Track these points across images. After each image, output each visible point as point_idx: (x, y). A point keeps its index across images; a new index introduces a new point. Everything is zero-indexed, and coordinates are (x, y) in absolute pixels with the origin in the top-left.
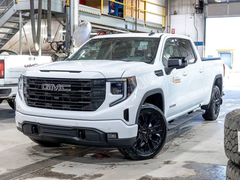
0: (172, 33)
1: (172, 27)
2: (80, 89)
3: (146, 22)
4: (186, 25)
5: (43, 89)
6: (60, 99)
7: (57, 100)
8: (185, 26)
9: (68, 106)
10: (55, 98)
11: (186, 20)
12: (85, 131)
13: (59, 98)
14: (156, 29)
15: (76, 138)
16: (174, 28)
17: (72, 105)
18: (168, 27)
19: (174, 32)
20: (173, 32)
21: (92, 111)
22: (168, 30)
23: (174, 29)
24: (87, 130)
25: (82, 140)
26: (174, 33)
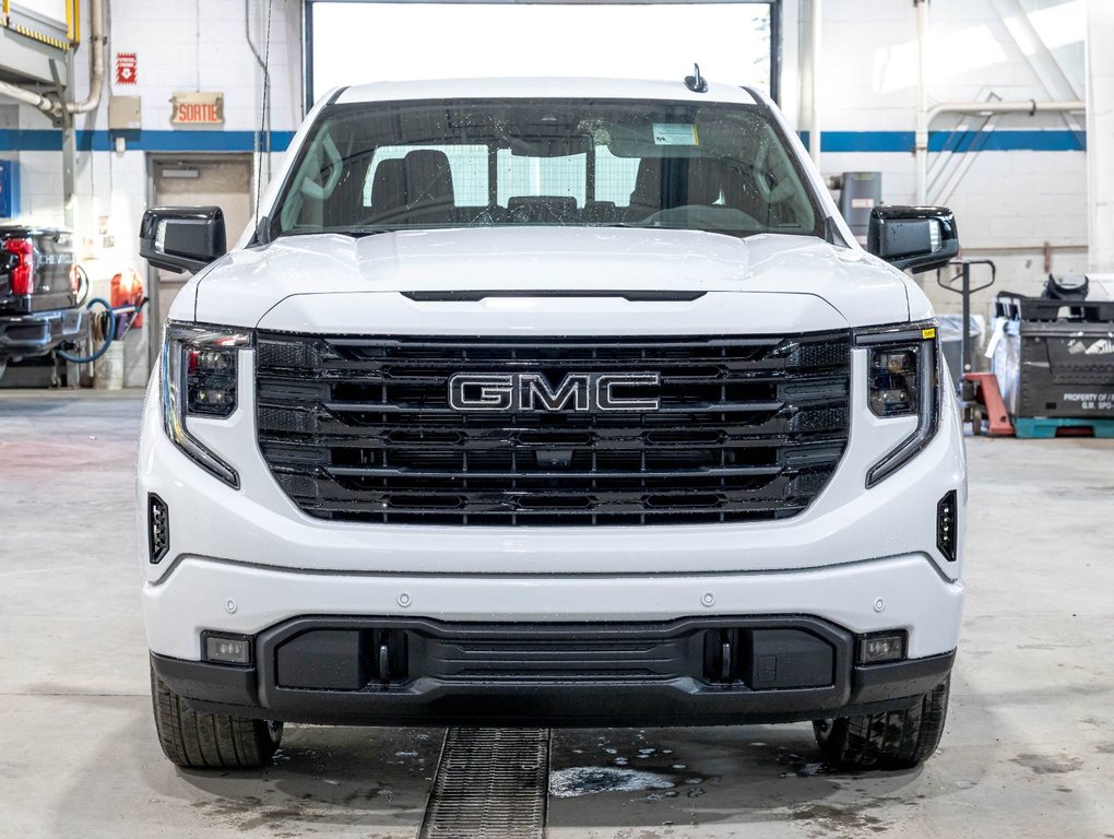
0: (122, 80)
1: (119, 44)
2: (711, 394)
3: (9, 7)
4: (198, 35)
5: (458, 404)
6: (580, 463)
7: (559, 468)
8: (198, 43)
9: (635, 503)
10: (542, 456)
11: (198, 9)
12: (755, 633)
13: (574, 452)
14: (47, 53)
15: (687, 684)
16: (129, 51)
17: (658, 494)
18: (99, 44)
19: (133, 70)
20: (127, 74)
21: (780, 518)
22: (99, 62)
23: (133, 56)
24: (773, 628)
25: (724, 689)
26: (132, 80)
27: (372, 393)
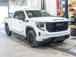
7: (60, 28)
27: (52, 25)
